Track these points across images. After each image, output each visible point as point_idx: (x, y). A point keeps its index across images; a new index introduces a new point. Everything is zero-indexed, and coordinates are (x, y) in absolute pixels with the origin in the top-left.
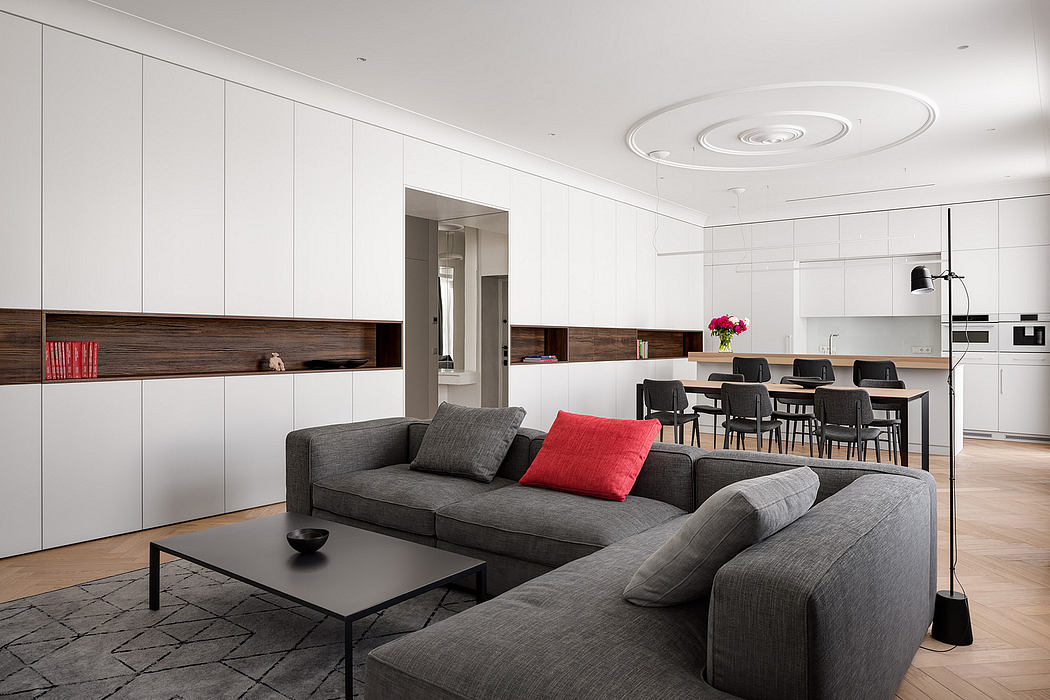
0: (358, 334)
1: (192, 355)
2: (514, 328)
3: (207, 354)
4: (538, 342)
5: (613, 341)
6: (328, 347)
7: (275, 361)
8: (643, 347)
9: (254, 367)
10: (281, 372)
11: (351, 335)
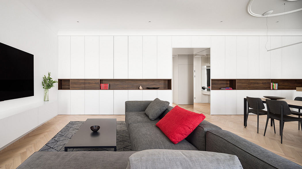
0: (163, 82)
1: (126, 86)
2: (212, 80)
3: (129, 86)
4: (227, 84)
5: (258, 83)
6: (155, 85)
7: (141, 87)
8: (276, 85)
9: (137, 88)
10: (142, 90)
11: (160, 82)
